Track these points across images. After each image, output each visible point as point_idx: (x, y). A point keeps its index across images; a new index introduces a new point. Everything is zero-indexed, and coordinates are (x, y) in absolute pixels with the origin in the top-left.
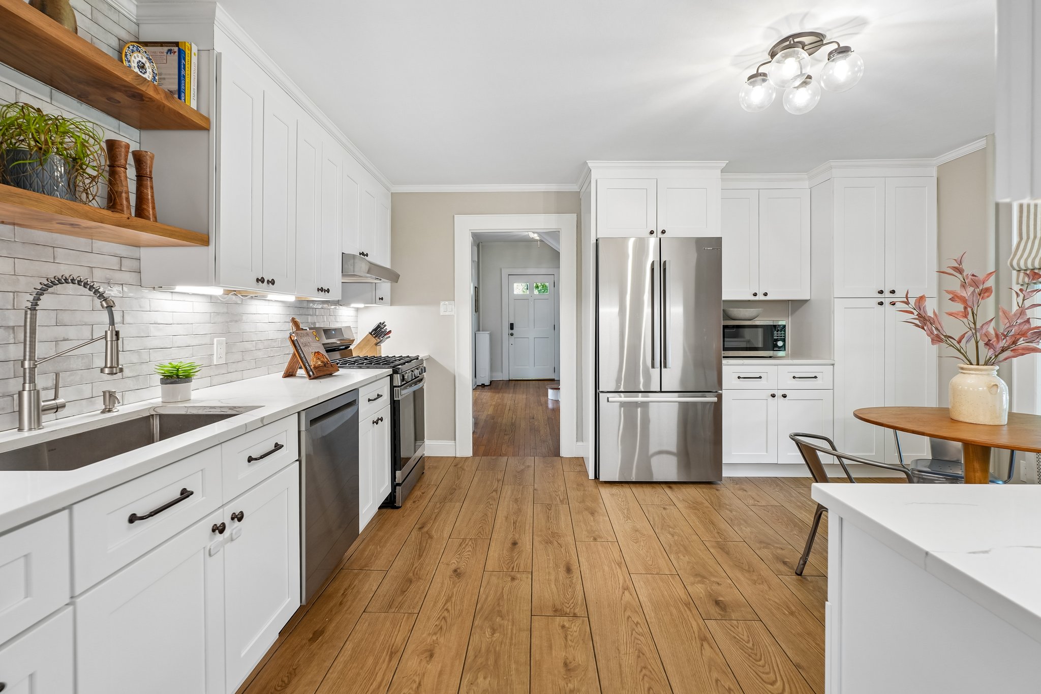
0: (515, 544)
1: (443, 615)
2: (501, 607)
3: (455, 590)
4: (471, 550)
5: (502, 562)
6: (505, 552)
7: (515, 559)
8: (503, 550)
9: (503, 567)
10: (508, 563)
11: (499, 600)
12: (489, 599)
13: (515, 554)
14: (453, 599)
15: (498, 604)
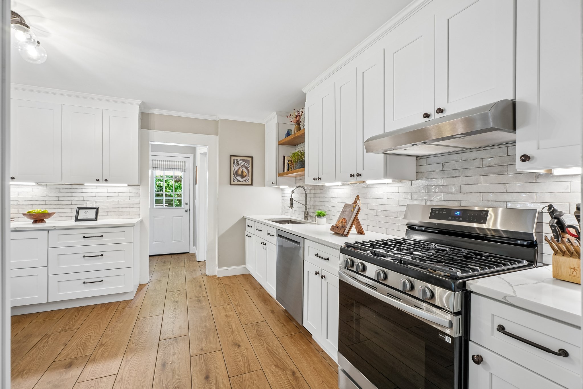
0: (207, 378)
1: (231, 327)
2: (205, 335)
3: (232, 337)
4: (238, 363)
5: (212, 359)
6: (213, 368)
7: (203, 364)
8: (215, 369)
9: (211, 356)
10: (208, 359)
11: (207, 337)
12: (212, 337)
13: (205, 367)
14: (230, 333)
15: (207, 336)
